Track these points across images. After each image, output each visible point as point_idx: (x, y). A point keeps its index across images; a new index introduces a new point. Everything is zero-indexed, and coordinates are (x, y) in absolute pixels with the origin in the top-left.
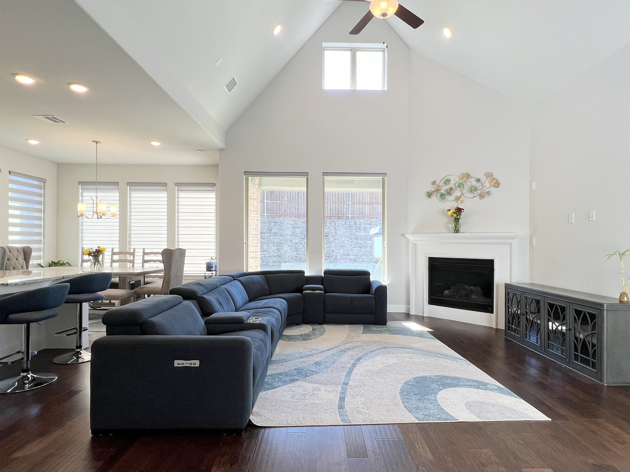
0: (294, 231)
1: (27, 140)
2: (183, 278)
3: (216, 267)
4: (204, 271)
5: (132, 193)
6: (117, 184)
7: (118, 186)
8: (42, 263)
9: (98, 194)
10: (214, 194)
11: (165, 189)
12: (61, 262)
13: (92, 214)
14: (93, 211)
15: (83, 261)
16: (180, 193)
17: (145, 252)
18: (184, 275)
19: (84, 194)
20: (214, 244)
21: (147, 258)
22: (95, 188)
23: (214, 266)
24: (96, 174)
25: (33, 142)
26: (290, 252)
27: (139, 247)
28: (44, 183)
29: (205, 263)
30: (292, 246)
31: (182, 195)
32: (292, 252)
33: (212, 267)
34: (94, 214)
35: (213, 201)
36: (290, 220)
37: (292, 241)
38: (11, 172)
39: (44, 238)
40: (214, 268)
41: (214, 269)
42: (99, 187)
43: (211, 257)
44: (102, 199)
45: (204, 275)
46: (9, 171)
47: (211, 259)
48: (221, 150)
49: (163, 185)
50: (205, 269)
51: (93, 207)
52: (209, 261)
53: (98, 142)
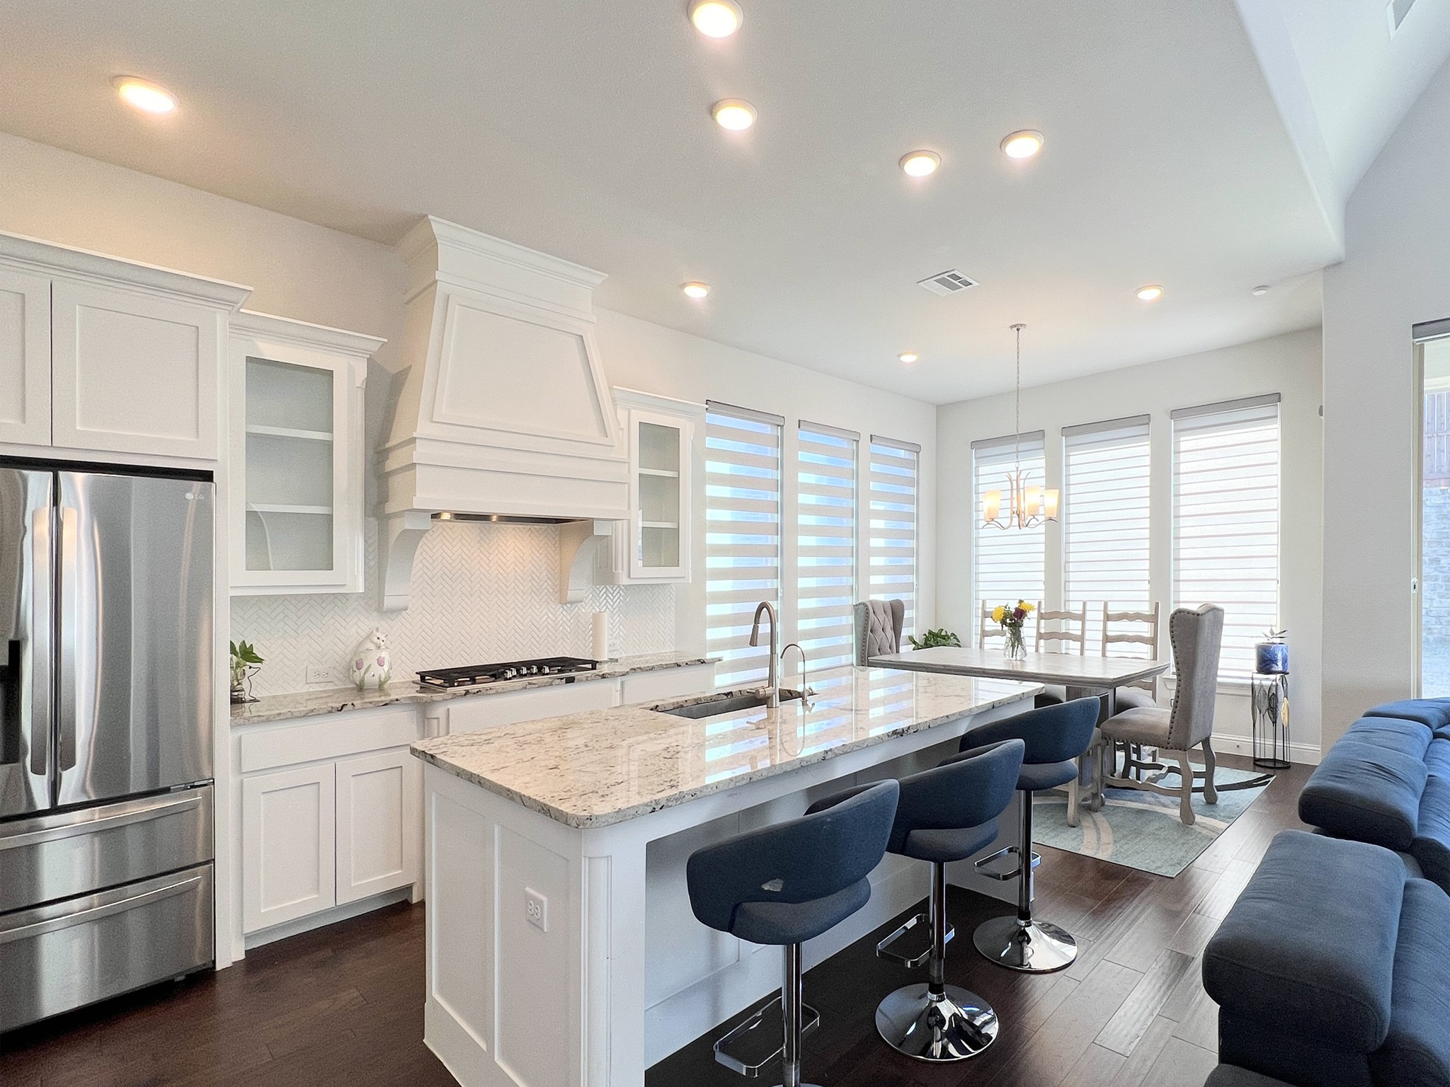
0: (1445, 528)
1: (899, 356)
2: (1217, 691)
3: (1285, 661)
4: (1250, 671)
5: (1071, 454)
6: (1041, 434)
7: (1042, 441)
8: (914, 633)
9: (1023, 465)
10: (1276, 426)
11: (1145, 433)
12: (943, 633)
13: (1010, 515)
14: (1012, 508)
15: (985, 634)
16: (1182, 439)
17: (1108, 614)
18: (1219, 680)
19: (982, 470)
20: (1274, 586)
21: (1115, 628)
22: (1015, 450)
23: (1280, 656)
24: (1018, 412)
25: (908, 359)
26: (1432, 600)
27: (1094, 596)
28: (918, 453)
29: (1254, 646)
30: (1436, 580)
31: (1188, 442)
32: (1438, 599)
33: (1274, 661)
34: (1014, 515)
35: (1274, 451)
36: (1430, 492)
37: (1438, 561)
38: (873, 437)
39: (917, 580)
40: (1280, 663)
41: (1280, 668)
42: (1022, 446)
43: (1269, 628)
44: (1028, 477)
45: (1250, 682)
46: (871, 435)
47: (1269, 635)
48: (1335, 266)
49: (1141, 423)
50: (1253, 665)
51: (1012, 498)
52: (1265, 640)
53: (1021, 325)
